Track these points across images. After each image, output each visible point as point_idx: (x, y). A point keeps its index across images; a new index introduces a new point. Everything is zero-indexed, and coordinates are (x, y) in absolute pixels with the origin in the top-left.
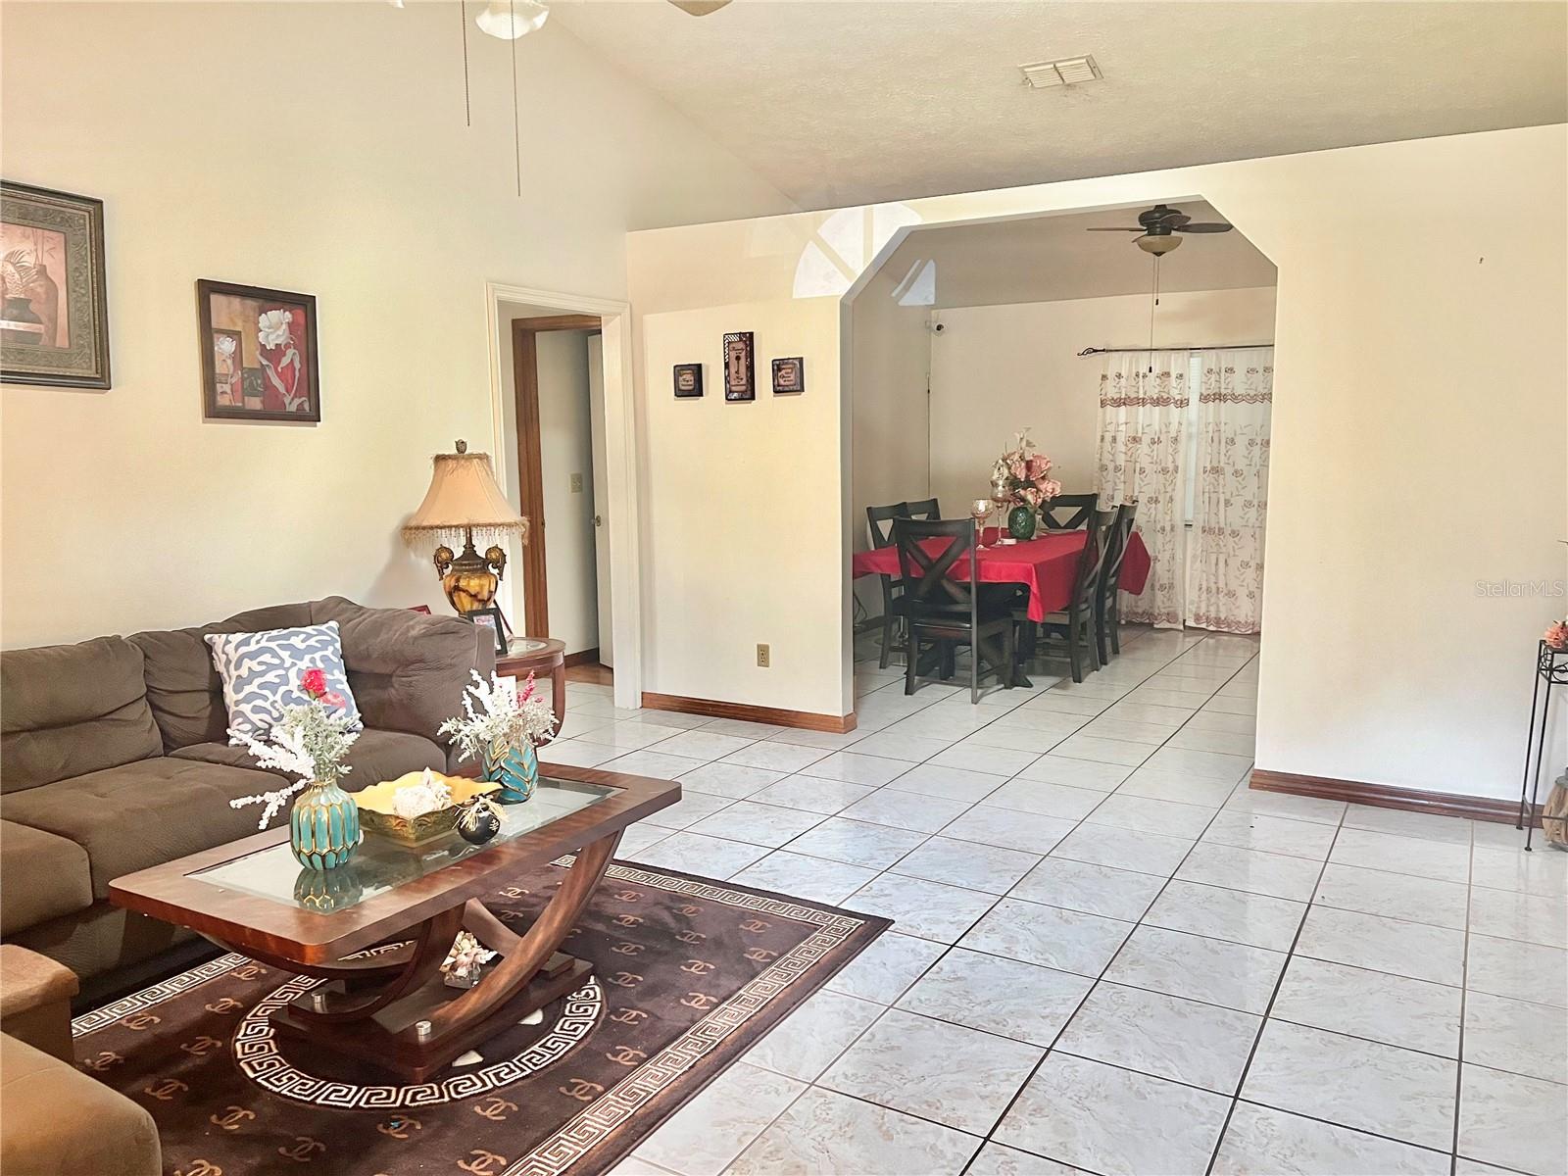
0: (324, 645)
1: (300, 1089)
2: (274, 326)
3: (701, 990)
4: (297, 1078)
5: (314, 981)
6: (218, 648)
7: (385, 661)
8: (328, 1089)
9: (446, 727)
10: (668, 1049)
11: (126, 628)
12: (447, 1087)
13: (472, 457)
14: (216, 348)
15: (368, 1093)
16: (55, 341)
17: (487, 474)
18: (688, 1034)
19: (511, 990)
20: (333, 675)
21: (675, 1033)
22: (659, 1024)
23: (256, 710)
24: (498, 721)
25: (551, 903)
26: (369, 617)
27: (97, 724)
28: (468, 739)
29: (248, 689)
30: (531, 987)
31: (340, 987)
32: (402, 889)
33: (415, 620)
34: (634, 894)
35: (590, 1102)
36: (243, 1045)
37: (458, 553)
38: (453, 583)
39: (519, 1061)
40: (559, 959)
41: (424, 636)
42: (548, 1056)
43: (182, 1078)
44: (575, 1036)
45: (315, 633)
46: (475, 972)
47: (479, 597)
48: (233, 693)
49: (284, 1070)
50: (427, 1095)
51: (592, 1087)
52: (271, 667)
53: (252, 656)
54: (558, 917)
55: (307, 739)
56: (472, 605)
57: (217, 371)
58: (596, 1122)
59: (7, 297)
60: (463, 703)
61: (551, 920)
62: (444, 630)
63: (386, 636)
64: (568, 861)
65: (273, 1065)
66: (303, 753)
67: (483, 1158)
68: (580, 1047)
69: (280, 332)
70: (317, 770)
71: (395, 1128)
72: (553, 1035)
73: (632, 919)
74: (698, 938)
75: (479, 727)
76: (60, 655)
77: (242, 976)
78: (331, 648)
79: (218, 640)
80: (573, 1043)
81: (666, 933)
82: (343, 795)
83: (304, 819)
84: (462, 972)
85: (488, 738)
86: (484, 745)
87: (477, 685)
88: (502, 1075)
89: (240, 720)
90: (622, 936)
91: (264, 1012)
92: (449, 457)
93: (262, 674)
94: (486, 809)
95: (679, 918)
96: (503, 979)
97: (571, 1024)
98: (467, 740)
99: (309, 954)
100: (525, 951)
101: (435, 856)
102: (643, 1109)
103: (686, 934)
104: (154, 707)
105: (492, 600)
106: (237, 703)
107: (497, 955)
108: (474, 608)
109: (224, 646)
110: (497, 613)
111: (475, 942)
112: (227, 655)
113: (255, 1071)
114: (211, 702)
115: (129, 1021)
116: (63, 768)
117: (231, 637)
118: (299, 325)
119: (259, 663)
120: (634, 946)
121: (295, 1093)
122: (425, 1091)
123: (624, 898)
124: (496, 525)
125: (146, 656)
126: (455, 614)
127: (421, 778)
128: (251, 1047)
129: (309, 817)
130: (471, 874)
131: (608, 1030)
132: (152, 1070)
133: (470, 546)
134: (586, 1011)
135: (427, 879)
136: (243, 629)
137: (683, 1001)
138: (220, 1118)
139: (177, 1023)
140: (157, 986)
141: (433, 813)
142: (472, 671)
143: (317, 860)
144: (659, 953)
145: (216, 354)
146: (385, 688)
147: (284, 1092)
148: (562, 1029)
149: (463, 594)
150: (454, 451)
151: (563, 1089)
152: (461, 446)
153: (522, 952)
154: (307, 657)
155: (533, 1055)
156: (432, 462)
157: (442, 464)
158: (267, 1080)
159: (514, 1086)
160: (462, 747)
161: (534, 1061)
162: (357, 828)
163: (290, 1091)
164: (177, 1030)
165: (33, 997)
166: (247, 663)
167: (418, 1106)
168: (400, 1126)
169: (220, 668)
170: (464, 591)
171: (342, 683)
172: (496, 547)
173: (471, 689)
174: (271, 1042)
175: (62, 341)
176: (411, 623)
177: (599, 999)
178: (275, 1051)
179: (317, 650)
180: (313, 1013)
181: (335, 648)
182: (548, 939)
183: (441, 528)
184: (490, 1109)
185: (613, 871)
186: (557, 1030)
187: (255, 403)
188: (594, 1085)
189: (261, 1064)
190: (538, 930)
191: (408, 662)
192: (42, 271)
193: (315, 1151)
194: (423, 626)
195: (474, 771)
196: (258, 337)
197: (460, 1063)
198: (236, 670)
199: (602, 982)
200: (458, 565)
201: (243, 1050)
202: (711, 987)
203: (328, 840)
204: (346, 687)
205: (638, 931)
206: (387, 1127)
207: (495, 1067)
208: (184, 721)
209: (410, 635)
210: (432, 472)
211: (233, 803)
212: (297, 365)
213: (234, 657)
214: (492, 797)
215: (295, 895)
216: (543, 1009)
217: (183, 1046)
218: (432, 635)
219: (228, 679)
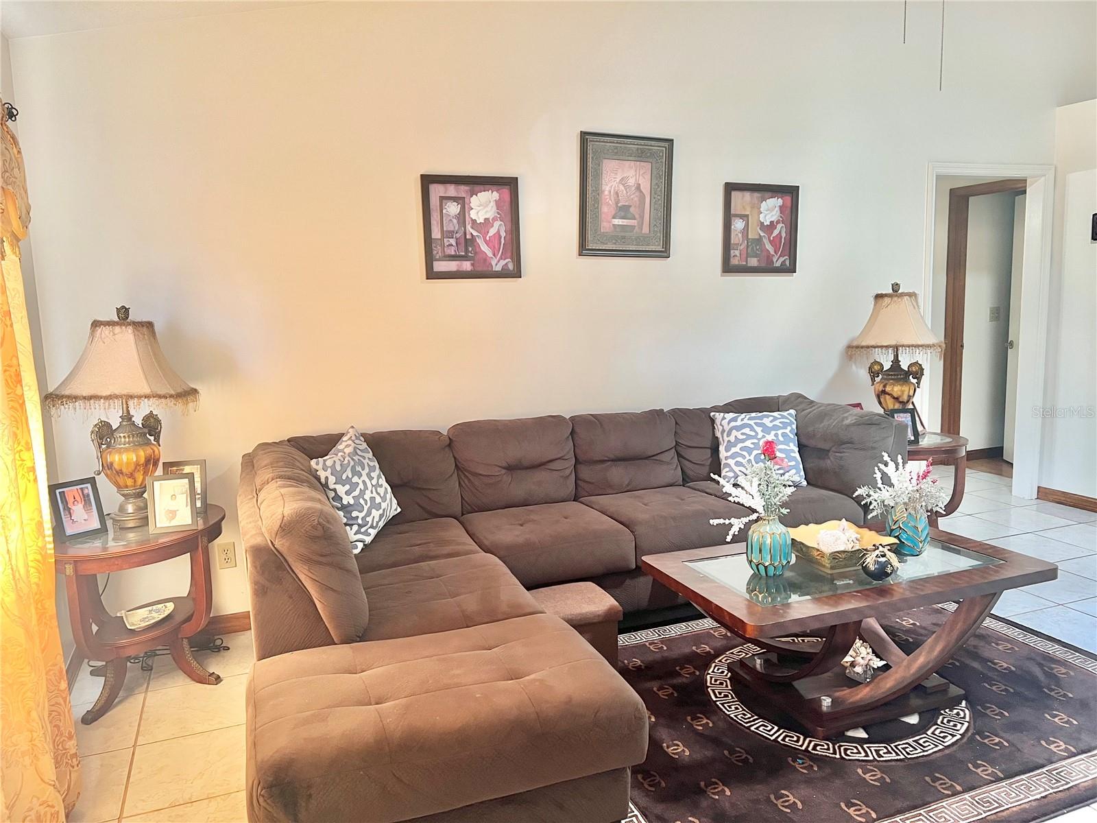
0: (785, 425)
1: (742, 717)
2: (770, 210)
3: (1061, 738)
4: (741, 710)
5: (759, 649)
6: (718, 422)
7: (825, 441)
8: (759, 722)
9: (859, 492)
10: (1023, 777)
11: (667, 404)
12: (839, 747)
13: (903, 295)
14: (733, 227)
15: (784, 734)
16: (642, 229)
17: (914, 307)
18: (1044, 770)
19: (894, 693)
20: (789, 446)
21: (1031, 765)
22: (1018, 754)
23: (738, 464)
24: (900, 492)
25: (934, 635)
26: (817, 408)
27: (646, 461)
28: (876, 503)
29: (733, 450)
30: (912, 695)
31: (774, 657)
32: (817, 600)
33: (850, 413)
34: (1010, 646)
35: (949, 796)
36: (711, 678)
37: (887, 366)
38: (881, 388)
39: (895, 746)
40: (935, 680)
41: (853, 425)
42: (919, 750)
43: (674, 687)
44: (943, 742)
45: (780, 417)
46: (869, 672)
47: (901, 400)
48: (724, 452)
49: (733, 702)
50: (824, 749)
51: (952, 785)
52: (749, 437)
53: (738, 428)
54: (939, 648)
55: (761, 487)
56: (894, 405)
57: (732, 242)
58: (952, 813)
59: (619, 205)
60: (875, 476)
61: (932, 649)
62: (869, 422)
63: (827, 423)
64: (952, 607)
65: (727, 696)
66: (757, 495)
67: (859, 807)
68: (947, 752)
69: (774, 213)
70: (766, 508)
71: (800, 764)
72: (925, 735)
73: (1005, 665)
74: (1065, 696)
75: (885, 495)
76: (632, 419)
77: (715, 634)
78: (789, 428)
79: (718, 416)
80: (941, 747)
81: (1034, 683)
82: (782, 528)
83: (755, 540)
84: (858, 669)
85: (892, 504)
86: (888, 509)
87: (886, 464)
88: (881, 752)
89: (727, 469)
90: (995, 677)
91: (726, 660)
92: (886, 295)
93: (743, 441)
94: (884, 556)
95: (1051, 676)
96: (889, 683)
97: (941, 732)
98: (874, 504)
99: (749, 629)
100: (908, 666)
101: (842, 583)
102: (994, 816)
103: (1054, 690)
104: (679, 455)
105: (911, 401)
106: (726, 458)
107: (887, 664)
108: (896, 407)
109: (722, 420)
110: (913, 412)
111: (870, 650)
112: (723, 426)
113: (716, 697)
114: (711, 456)
115: (650, 644)
116: (628, 485)
117: (726, 415)
118: (786, 207)
119: (742, 434)
120: (1004, 687)
121: (738, 718)
122: (823, 746)
123: (1000, 647)
124: (918, 346)
125: (676, 423)
126: (881, 411)
127: (839, 526)
128: (716, 681)
129: (758, 539)
130: (868, 601)
131: (973, 746)
132: (659, 678)
133: (896, 361)
134: (955, 725)
135: (836, 598)
136: (733, 410)
137: (1043, 743)
138: (692, 720)
139: (675, 653)
140: (667, 627)
141: (844, 552)
142: (883, 453)
143: (762, 568)
144: (1027, 699)
145: (732, 230)
146: (824, 459)
147: (732, 716)
148: (933, 733)
149: (887, 397)
150: (891, 291)
151: (927, 779)
152: (895, 287)
153: (907, 668)
154: (773, 433)
155: (907, 746)
156: (872, 299)
157: (880, 300)
158: (722, 704)
159: (890, 763)
160: (871, 507)
161: (907, 750)
162: (790, 551)
163: (735, 716)
164: (674, 657)
165: (599, 616)
166: (734, 433)
167: (817, 754)
168: (803, 763)
169: (718, 434)
170: (889, 394)
171: (795, 453)
172: (917, 363)
173: (882, 466)
174: (728, 681)
175: (646, 230)
176: (846, 415)
177: (967, 719)
178: (730, 688)
179: (781, 428)
180: (754, 669)
181: (792, 428)
182: (929, 662)
183: (875, 347)
184: (869, 774)
185: (988, 622)
186: (929, 732)
187: (753, 262)
188: (954, 784)
189: (720, 693)
190: (921, 654)
191: (842, 443)
192: (638, 188)
193: (745, 761)
194: (855, 417)
195: (880, 526)
196: (759, 218)
197: (850, 733)
198: (727, 437)
199: (971, 705)
200: (886, 375)
201: (711, 681)
202: (1071, 738)
203: (770, 556)
204: (797, 455)
205: (1008, 676)
206: (794, 761)
207: (877, 745)
208: (696, 466)
209: (844, 423)
210: (872, 306)
211: (711, 522)
212: (784, 235)
213: (727, 428)
214: (889, 548)
215: (747, 589)
216: (920, 714)
217: (677, 668)
218: (859, 425)
219: (722, 442)
